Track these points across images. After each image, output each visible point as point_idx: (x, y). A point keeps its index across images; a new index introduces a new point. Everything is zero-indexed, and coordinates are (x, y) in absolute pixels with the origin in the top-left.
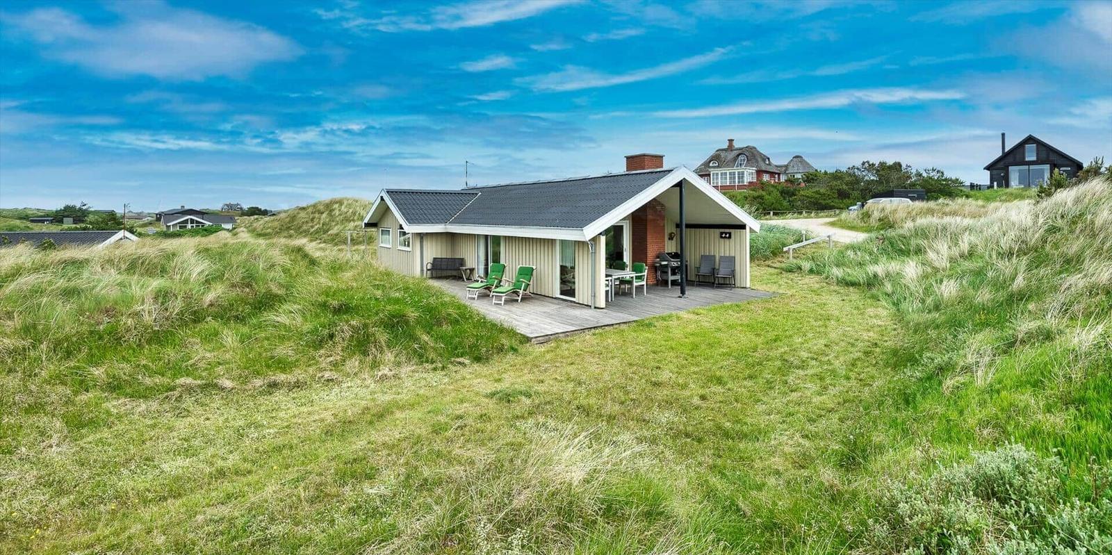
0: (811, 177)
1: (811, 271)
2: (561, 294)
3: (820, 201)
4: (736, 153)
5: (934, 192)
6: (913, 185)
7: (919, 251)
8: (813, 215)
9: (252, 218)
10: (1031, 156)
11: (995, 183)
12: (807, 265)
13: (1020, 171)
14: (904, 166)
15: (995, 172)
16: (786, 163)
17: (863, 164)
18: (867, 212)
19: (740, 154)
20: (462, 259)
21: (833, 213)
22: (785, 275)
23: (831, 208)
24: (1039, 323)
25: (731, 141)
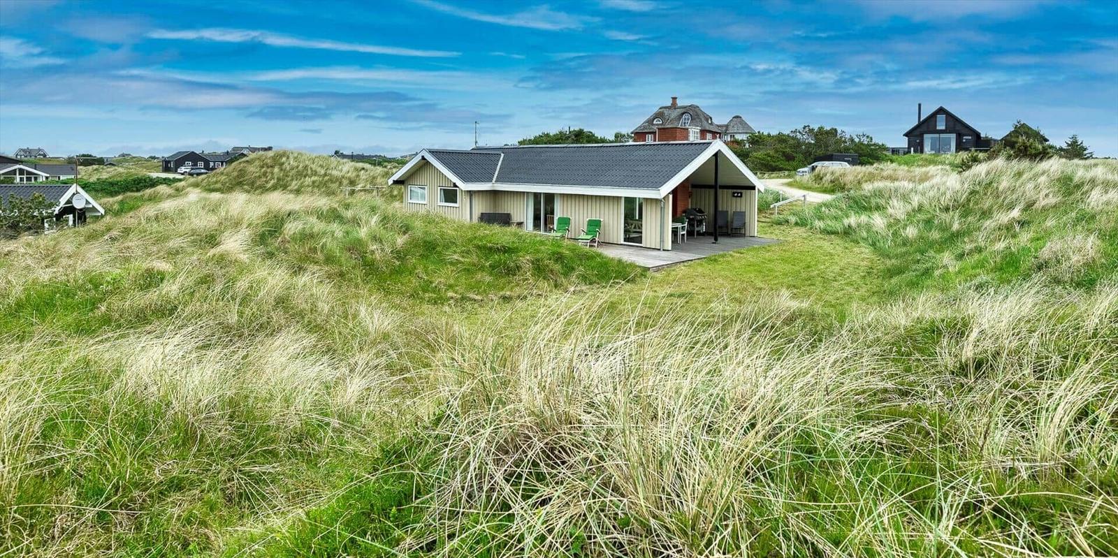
0: (756, 139)
1: (797, 224)
2: (625, 241)
3: (772, 163)
4: (680, 111)
5: (865, 156)
6: (847, 149)
7: (878, 208)
8: (766, 176)
9: (90, 168)
10: (941, 126)
11: (912, 149)
12: (793, 219)
13: (932, 138)
14: (839, 132)
15: (912, 138)
16: (726, 123)
17: (804, 128)
18: (818, 175)
19: (686, 113)
20: (509, 214)
21: (782, 175)
22: (776, 227)
23: (780, 170)
24: (975, 245)
25: (674, 99)
